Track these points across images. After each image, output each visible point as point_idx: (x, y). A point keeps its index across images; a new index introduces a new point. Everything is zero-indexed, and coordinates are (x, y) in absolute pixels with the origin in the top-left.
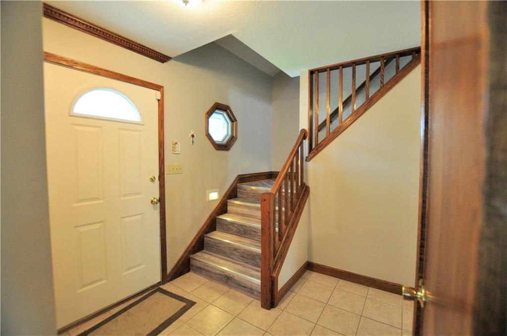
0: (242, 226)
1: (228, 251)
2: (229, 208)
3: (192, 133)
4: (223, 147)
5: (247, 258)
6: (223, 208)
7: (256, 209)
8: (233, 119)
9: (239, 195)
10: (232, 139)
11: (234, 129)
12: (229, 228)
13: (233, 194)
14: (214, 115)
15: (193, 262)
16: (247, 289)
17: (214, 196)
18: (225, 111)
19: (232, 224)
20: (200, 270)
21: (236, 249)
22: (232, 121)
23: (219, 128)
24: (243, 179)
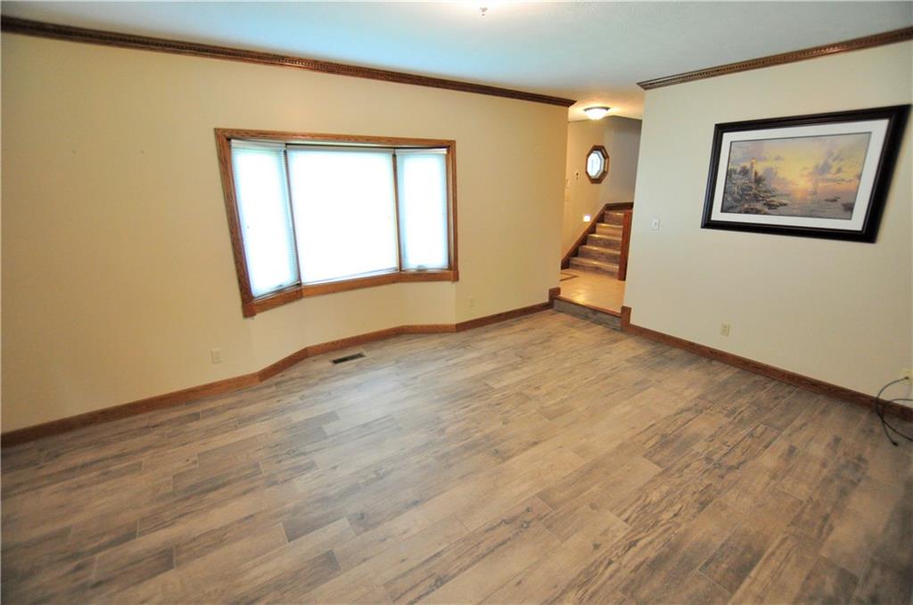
0: (608, 240)
1: (596, 255)
2: (598, 230)
3: (577, 171)
4: (596, 181)
5: (610, 258)
6: (592, 229)
7: (620, 229)
8: (606, 157)
9: (606, 220)
10: (604, 174)
11: (606, 165)
12: (597, 242)
13: (601, 219)
14: (592, 155)
15: (571, 262)
16: (610, 274)
17: (587, 219)
18: (600, 150)
19: (600, 239)
20: (577, 267)
21: (603, 254)
22: (605, 158)
23: (595, 164)
24: (610, 207)
